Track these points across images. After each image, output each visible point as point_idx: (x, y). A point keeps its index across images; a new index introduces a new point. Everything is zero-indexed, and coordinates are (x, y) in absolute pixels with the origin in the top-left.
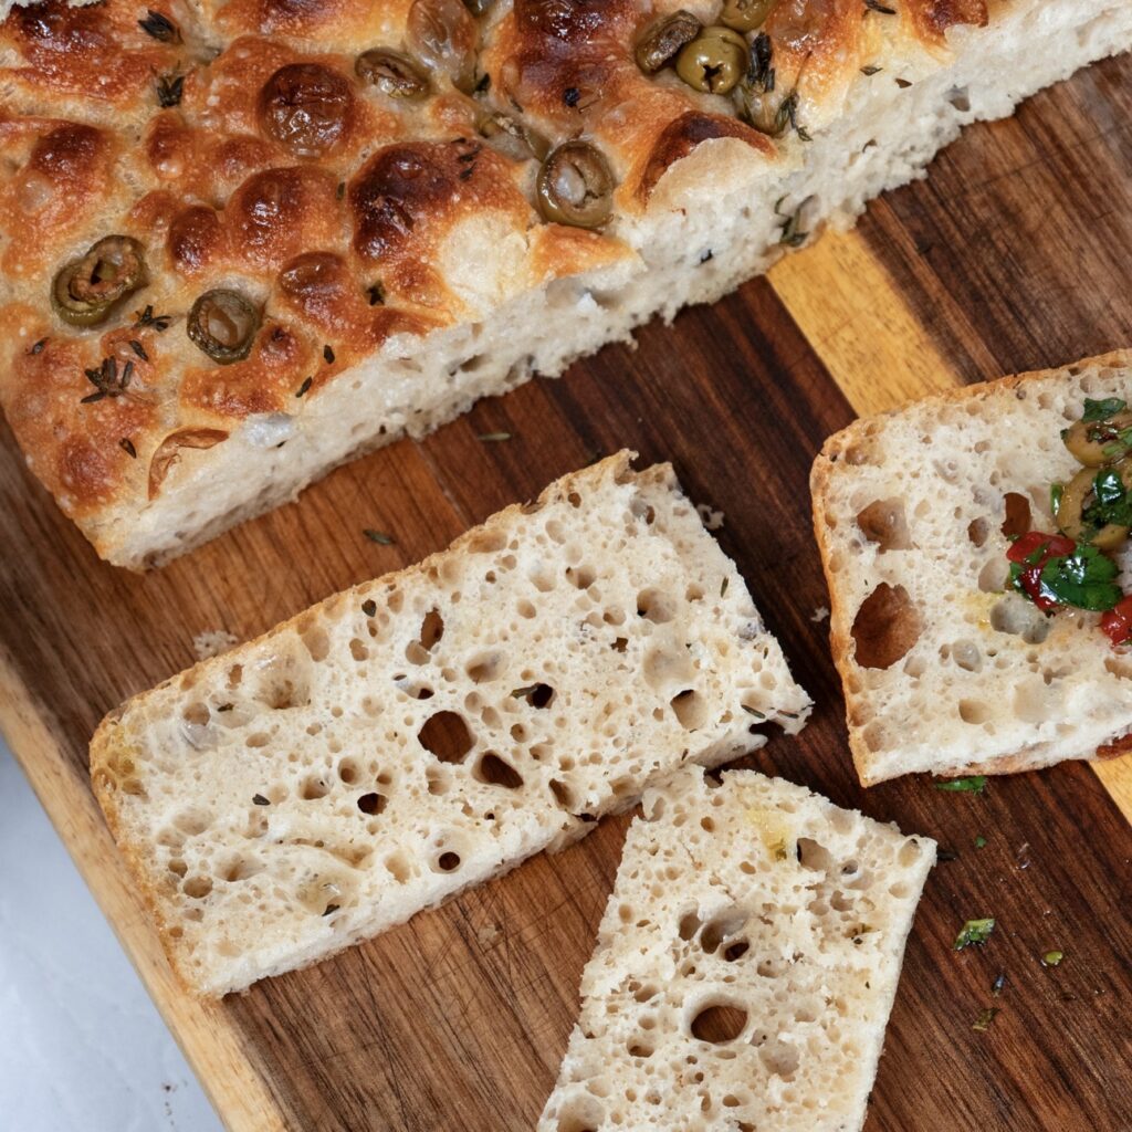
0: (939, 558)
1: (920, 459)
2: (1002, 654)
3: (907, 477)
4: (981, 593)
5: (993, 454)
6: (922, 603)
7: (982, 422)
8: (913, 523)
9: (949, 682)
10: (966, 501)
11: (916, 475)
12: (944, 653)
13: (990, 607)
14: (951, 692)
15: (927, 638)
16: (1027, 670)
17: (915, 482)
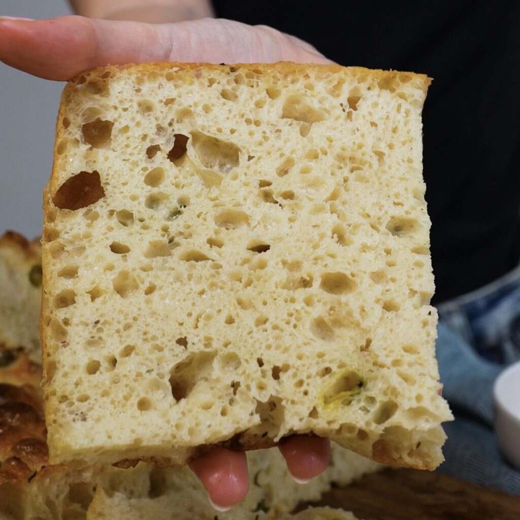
0: (124, 160)
1: (131, 101)
2: (147, 222)
3: (120, 110)
4: (144, 185)
5: (175, 107)
6: (107, 184)
7: (173, 87)
8: (116, 136)
9: (110, 229)
10: (152, 131)
11: (125, 110)
12: (112, 213)
13: (148, 194)
14: (110, 234)
15: (105, 202)
16: (160, 235)
17: (124, 113)
